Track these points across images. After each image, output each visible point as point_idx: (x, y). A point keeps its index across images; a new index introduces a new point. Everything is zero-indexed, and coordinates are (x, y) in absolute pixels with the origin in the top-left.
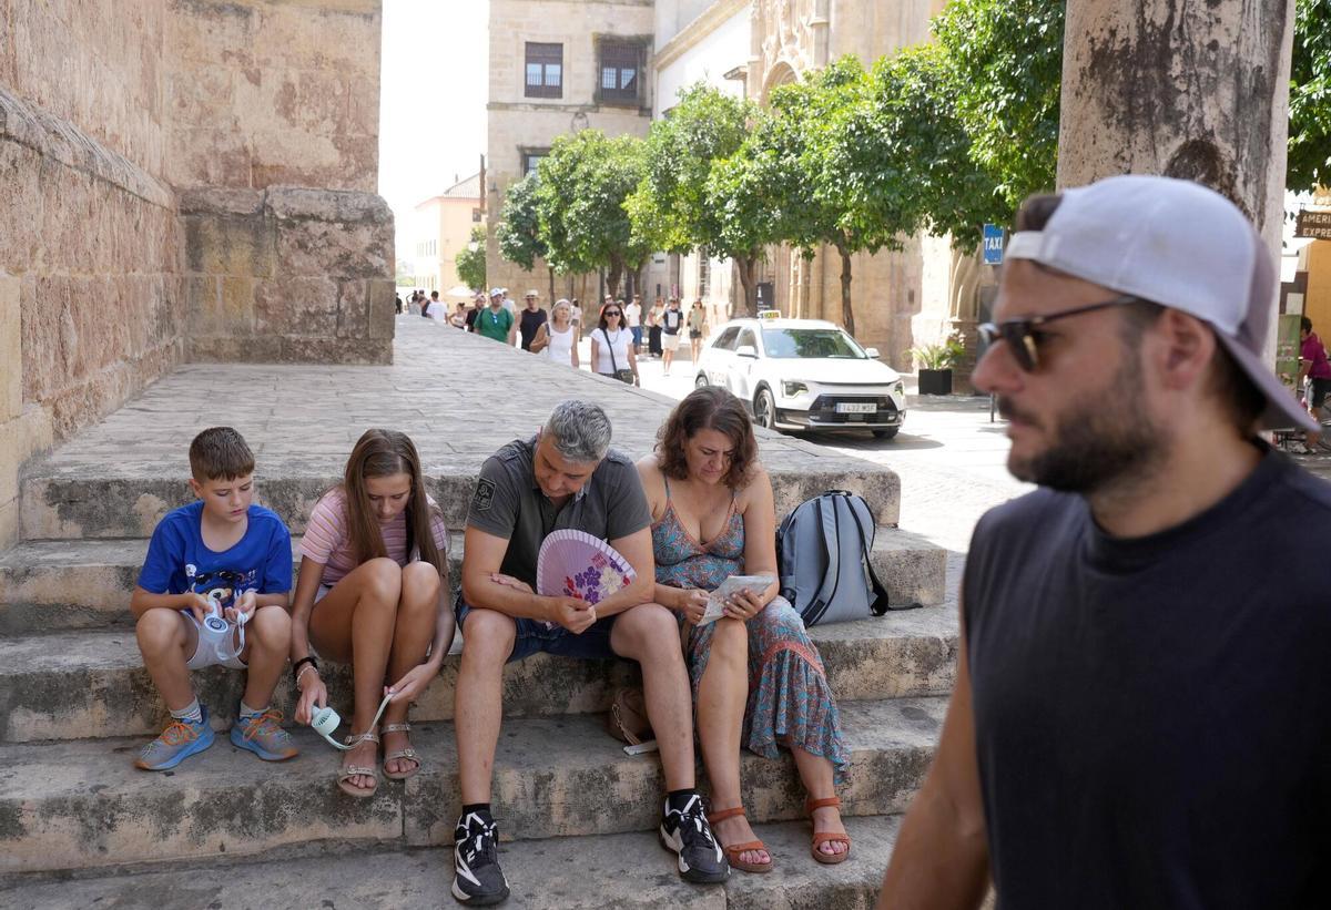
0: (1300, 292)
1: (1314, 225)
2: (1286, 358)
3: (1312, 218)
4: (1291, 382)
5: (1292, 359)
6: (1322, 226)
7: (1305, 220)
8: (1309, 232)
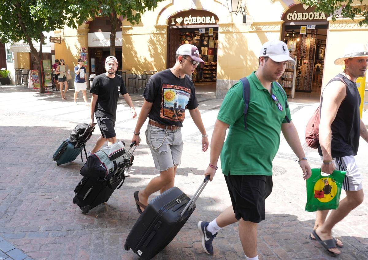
0: (54, 55)
1: (53, 40)
2: (48, 70)
3: (53, 38)
4: (50, 75)
5: (49, 70)
6: (55, 40)
7: (51, 38)
8: (52, 41)
